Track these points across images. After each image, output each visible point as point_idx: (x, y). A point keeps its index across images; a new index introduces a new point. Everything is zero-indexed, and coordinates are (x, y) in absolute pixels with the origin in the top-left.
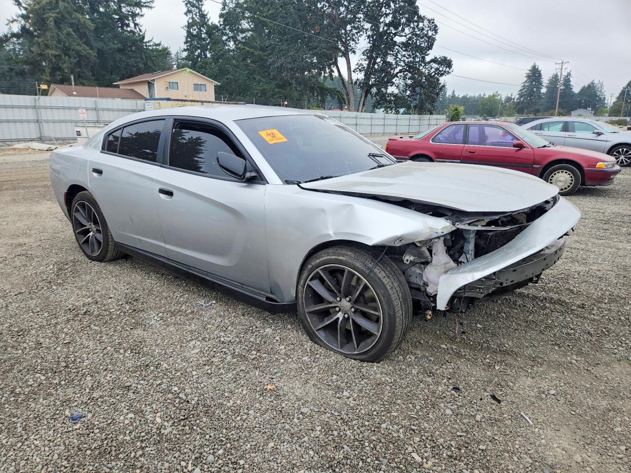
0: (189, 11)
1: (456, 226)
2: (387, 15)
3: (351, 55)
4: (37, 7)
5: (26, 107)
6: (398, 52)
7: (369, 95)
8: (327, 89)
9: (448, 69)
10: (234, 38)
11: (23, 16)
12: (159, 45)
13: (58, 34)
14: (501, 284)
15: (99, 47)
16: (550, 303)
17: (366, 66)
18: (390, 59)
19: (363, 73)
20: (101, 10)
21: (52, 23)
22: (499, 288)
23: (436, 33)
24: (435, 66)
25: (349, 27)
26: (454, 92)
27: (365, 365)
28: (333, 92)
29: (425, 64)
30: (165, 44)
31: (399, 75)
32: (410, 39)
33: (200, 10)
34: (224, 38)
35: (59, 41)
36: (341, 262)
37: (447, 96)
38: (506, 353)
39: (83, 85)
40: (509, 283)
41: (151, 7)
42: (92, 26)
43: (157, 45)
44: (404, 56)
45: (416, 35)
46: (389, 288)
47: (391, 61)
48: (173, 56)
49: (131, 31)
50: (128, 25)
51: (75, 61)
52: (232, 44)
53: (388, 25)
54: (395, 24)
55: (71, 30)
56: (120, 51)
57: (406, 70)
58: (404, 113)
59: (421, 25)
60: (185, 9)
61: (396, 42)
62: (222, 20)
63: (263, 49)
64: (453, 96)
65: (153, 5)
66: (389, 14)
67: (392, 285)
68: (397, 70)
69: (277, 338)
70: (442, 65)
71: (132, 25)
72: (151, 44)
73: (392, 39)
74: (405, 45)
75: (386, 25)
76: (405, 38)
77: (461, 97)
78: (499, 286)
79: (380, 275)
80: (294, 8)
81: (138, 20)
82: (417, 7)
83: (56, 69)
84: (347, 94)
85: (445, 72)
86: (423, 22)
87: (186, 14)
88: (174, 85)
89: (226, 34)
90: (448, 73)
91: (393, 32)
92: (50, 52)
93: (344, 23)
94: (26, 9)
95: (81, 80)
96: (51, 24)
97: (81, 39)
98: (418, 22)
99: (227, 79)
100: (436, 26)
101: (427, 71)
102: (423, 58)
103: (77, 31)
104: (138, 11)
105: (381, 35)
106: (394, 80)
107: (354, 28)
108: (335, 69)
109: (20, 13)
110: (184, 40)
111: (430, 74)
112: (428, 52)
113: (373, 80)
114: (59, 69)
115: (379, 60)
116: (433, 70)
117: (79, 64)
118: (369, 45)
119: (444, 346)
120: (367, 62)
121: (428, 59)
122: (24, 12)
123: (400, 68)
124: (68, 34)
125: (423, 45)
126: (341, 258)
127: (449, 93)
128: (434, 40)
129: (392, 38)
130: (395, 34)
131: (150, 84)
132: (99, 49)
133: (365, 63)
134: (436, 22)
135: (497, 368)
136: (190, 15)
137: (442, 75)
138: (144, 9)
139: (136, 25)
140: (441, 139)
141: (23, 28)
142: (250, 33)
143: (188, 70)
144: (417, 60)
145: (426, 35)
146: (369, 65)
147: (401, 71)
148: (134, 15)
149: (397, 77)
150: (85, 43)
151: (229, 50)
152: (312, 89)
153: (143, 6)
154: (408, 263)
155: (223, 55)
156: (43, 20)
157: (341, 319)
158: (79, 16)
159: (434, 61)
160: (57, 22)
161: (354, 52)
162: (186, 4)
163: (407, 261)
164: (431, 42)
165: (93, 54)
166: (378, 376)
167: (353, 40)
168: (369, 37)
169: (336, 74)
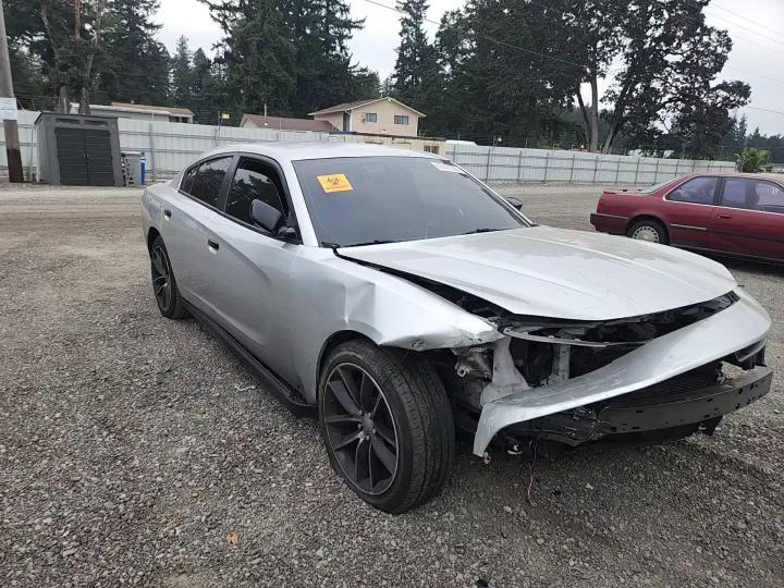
0: (405, 31)
1: (505, 332)
2: (657, 27)
3: (599, 80)
4: (241, 30)
5: (206, 138)
6: (669, 74)
7: (619, 132)
8: (563, 124)
9: (742, 99)
10: (452, 61)
11: (228, 40)
12: (365, 70)
13: (259, 59)
14: (614, 429)
15: (301, 74)
16: (737, 469)
17: (618, 93)
18: (656, 84)
19: (613, 103)
20: (308, 31)
21: (255, 47)
22: (609, 435)
23: (729, 49)
24: (723, 93)
25: (599, 44)
26: (757, 131)
27: (374, 515)
28: (570, 127)
29: (708, 93)
30: (372, 69)
31: (667, 105)
32: (688, 58)
33: (418, 29)
34: (439, 61)
35: (259, 67)
36: (359, 362)
37: (747, 134)
38: (605, 541)
39: (279, 116)
40: (629, 430)
41: (361, 28)
42: (294, 49)
43: (363, 70)
44: (678, 80)
45: (698, 52)
46: (407, 409)
47: (657, 87)
48: (382, 82)
49: (337, 55)
50: (334, 49)
51: (273, 88)
52: (448, 69)
53: (657, 40)
54: (668, 38)
55: (272, 54)
56: (321, 78)
57: (679, 99)
58: (671, 157)
59: (706, 39)
60: (400, 29)
61: (667, 62)
62: (438, 39)
63: (484, 74)
64: (757, 135)
65: (363, 25)
66: (660, 25)
67: (414, 406)
68: (665, 99)
69: (290, 451)
70: (734, 93)
71: (338, 48)
72: (356, 69)
73: (662, 58)
74: (680, 66)
75: (654, 39)
76: (680, 56)
77: (768, 137)
78: (609, 432)
79: (399, 389)
80: (528, 23)
81: (346, 42)
82: (703, 16)
83: (253, 97)
84: (590, 131)
85: (738, 102)
86: (709, 35)
87: (401, 34)
88: (372, 117)
89: (443, 56)
90: (743, 104)
91: (664, 48)
92: (249, 79)
93: (595, 38)
94: (231, 32)
95: (275, 111)
96: (253, 48)
97: (282, 65)
98: (701, 35)
99: (437, 109)
100: (729, 40)
101: (710, 101)
102: (707, 83)
103: (279, 55)
104: (346, 32)
105: (644, 53)
106: (659, 112)
107: (607, 44)
108: (575, 97)
109: (225, 37)
110: (395, 64)
111: (714, 105)
112: (714, 76)
113: (627, 112)
114: (257, 98)
115: (638, 86)
116: (720, 99)
117: (276, 92)
118: (626, 66)
119: (508, 509)
120: (621, 89)
121: (713, 84)
122: (230, 36)
123: (669, 96)
124: (270, 59)
125: (707, 66)
126: (359, 356)
127: (749, 132)
128: (725, 58)
129: (662, 56)
130: (667, 52)
131: (346, 116)
132: (299, 77)
133: (618, 90)
134: (730, 35)
135: (572, 563)
136: (405, 36)
137: (733, 106)
138: (353, 30)
139: (342, 48)
140: (683, 195)
141: (226, 53)
142: (472, 54)
143: (390, 99)
144: (697, 85)
145: (713, 53)
146: (623, 92)
147: (670, 100)
148: (342, 37)
149: (665, 108)
150: (287, 69)
151: (443, 75)
152: (543, 122)
153: (352, 27)
154: (462, 376)
155: (434, 81)
156: (246, 43)
157: (361, 440)
158: (283, 39)
159: (723, 86)
160: (260, 46)
161: (603, 76)
162: (402, 23)
163: (462, 372)
164: (719, 62)
165: (293, 81)
166: (382, 535)
167: (604, 60)
168: (627, 55)
169: (576, 104)
